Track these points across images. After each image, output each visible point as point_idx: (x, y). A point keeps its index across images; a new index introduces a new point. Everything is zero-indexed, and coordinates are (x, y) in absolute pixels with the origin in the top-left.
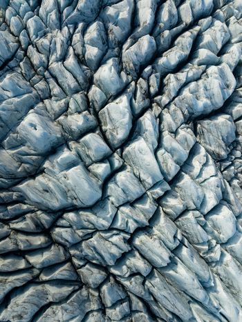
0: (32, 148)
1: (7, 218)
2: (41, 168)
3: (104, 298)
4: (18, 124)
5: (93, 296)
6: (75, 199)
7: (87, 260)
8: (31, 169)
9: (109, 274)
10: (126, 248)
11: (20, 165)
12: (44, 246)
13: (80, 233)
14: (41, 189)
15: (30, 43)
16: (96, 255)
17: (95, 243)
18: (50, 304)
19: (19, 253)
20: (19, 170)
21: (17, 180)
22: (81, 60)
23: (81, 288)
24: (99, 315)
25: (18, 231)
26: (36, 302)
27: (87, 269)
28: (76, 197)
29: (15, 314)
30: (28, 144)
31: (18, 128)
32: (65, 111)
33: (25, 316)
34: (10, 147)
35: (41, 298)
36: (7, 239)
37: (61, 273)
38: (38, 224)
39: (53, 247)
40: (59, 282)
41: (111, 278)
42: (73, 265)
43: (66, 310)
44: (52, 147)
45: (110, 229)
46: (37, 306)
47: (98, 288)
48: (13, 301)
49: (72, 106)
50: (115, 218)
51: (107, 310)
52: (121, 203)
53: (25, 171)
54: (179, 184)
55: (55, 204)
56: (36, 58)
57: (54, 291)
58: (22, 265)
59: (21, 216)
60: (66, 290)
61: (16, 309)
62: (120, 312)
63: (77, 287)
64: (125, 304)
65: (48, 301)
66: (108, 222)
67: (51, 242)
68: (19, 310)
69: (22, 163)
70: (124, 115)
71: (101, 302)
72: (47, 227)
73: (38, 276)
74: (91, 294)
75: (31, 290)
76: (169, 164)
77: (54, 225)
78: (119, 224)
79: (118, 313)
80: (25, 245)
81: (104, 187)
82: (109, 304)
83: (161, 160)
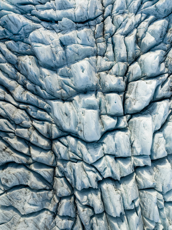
0: (73, 82)
1: (34, 117)
2: (71, 98)
3: (60, 207)
4: (74, 63)
5: (55, 201)
6: (81, 131)
7: (64, 176)
8: (66, 95)
9: (73, 195)
10: (94, 185)
11: (60, 89)
12: (44, 148)
13: (71, 155)
14: (64, 111)
15: (110, 15)
16: (72, 176)
17: (77, 168)
18: (27, 186)
19: (27, 142)
20: (58, 92)
21: (53, 97)
22: (138, 41)
23: (50, 190)
24: (51, 216)
25: (35, 128)
26: (20, 179)
27: (61, 181)
28: (82, 130)
29: (5, 177)
30: (73, 79)
31: (72, 66)
32: (108, 70)
33: (9, 183)
34: (61, 74)
35: (24, 179)
36: (27, 130)
37: (45, 172)
38: (49, 133)
39: (49, 152)
40: (40, 177)
41: (73, 198)
42: (54, 172)
43: (33, 197)
44: (86, 89)
45: (92, 165)
46: (19, 182)
47: (61, 198)
48: (8, 168)
49: (114, 69)
50: (99, 160)
51: (57, 216)
52: (109, 153)
53: (61, 94)
54: (159, 166)
55: (67, 126)
56: (109, 26)
57: (33, 181)
58: (25, 151)
59: (42, 120)
60: (41, 185)
61: (7, 175)
62: (65, 224)
63: (48, 188)
64: (71, 222)
65: (27, 184)
66: (93, 160)
67: (50, 149)
68: (8, 176)
69: (62, 88)
70: (148, 94)
71: (57, 209)
72: (53, 137)
73: (30, 164)
74: (54, 199)
75: (21, 170)
76: (160, 148)
77: (58, 139)
78: (99, 166)
79: (63, 224)
80: (34, 140)
81: (104, 135)
82: (61, 214)
83: (156, 140)
